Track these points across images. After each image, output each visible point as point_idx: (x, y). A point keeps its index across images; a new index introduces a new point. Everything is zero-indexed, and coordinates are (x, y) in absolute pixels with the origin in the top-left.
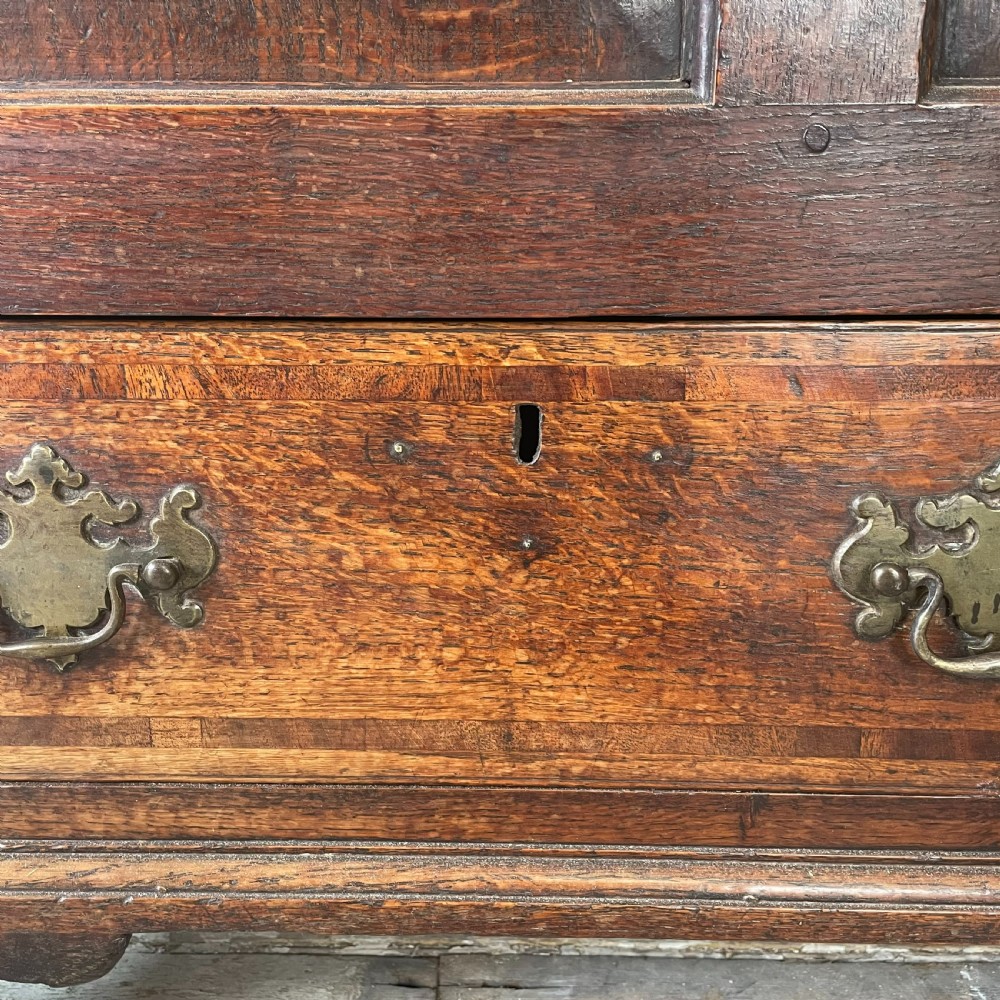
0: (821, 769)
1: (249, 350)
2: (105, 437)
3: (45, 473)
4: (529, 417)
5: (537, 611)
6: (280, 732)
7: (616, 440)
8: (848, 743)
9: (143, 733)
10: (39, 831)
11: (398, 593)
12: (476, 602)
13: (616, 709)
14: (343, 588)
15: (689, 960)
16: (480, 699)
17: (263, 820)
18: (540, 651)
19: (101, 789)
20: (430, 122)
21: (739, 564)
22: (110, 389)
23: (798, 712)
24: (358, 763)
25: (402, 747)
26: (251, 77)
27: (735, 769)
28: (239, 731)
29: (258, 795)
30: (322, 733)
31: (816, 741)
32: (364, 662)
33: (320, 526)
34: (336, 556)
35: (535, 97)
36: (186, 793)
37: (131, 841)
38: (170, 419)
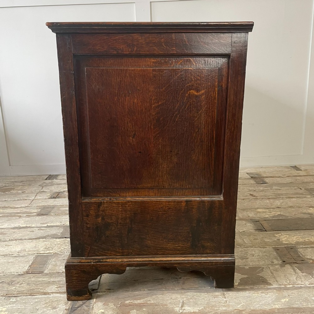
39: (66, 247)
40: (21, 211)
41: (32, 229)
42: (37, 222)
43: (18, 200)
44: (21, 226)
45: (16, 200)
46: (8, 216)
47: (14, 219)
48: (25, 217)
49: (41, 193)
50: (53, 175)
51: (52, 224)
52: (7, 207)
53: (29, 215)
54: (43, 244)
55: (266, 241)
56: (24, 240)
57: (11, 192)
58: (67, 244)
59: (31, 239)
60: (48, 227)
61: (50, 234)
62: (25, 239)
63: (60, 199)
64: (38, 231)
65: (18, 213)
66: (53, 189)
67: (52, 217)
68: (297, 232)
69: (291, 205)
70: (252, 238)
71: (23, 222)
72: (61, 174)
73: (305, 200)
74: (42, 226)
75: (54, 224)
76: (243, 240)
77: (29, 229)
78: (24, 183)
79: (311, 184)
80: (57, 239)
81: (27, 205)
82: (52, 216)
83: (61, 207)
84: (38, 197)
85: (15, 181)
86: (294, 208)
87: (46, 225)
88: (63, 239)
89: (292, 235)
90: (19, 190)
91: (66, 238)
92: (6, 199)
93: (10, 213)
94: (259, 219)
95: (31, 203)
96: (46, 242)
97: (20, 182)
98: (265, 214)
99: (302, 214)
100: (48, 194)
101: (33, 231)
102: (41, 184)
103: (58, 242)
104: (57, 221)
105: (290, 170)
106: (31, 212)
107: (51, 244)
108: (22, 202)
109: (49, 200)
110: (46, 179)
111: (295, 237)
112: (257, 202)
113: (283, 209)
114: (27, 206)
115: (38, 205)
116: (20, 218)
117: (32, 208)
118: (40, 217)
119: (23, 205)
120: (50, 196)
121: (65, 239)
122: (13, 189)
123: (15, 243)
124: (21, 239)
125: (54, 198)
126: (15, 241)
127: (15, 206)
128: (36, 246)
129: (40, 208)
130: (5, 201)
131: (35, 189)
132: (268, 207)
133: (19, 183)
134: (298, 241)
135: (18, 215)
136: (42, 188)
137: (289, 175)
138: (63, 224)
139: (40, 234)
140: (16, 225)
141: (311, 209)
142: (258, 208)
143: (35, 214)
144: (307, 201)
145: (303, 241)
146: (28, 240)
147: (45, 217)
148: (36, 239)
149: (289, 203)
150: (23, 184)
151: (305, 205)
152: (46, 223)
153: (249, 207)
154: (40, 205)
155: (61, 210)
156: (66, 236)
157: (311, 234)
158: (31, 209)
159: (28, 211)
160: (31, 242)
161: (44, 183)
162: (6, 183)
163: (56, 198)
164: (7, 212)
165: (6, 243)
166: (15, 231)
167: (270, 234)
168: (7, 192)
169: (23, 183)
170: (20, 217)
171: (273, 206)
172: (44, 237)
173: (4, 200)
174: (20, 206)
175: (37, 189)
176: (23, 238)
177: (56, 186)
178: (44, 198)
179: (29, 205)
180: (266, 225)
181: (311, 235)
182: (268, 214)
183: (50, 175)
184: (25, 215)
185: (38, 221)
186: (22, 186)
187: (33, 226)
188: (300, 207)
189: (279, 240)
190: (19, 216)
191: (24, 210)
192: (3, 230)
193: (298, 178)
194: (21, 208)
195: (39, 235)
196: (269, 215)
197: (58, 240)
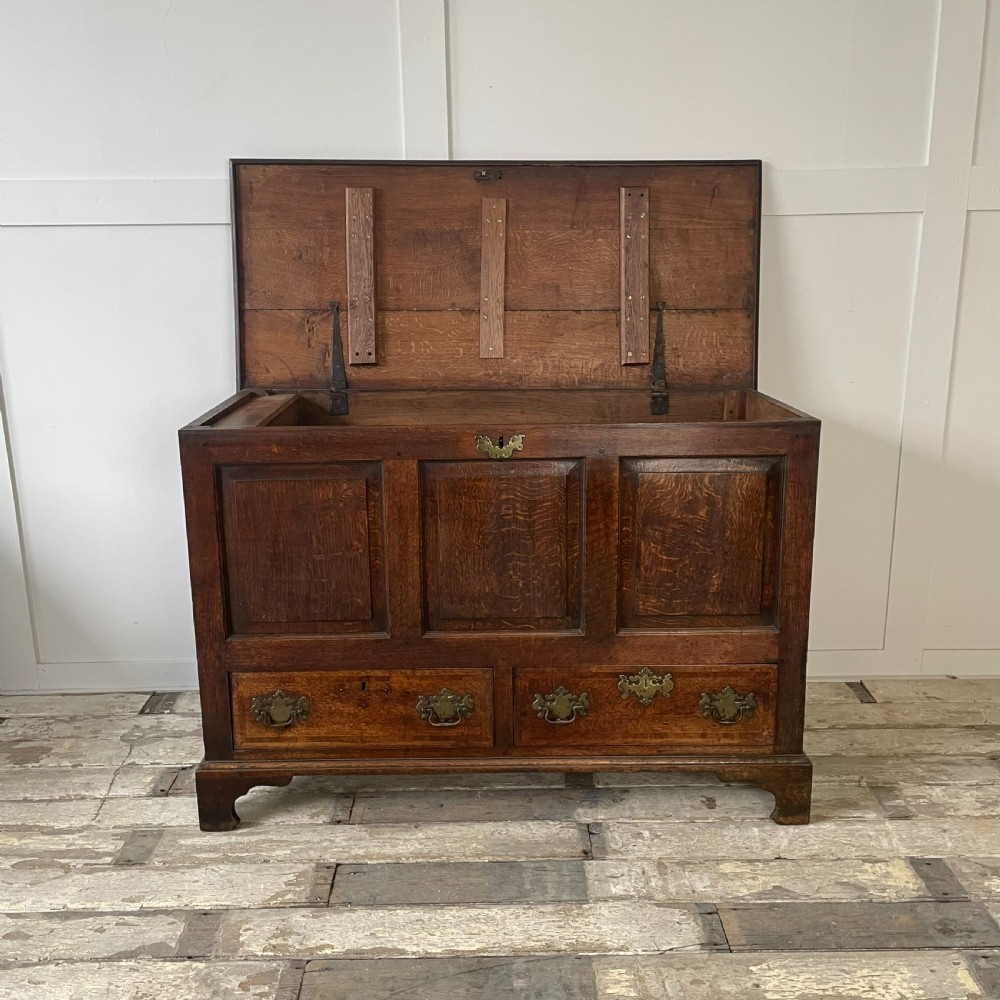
0: (418, 743)
1: (316, 675)
2: (291, 688)
3: (280, 695)
4: (363, 684)
5: (366, 716)
6: (320, 739)
7: (379, 687)
8: (421, 738)
9: (295, 739)
10: (276, 758)
11: (341, 714)
12: (355, 716)
13: (381, 733)
14: (331, 714)
15: (416, 791)
16: (357, 732)
17: (318, 755)
18: (367, 724)
19: (287, 750)
20: (346, 641)
21: (401, 707)
22: (291, 680)
23: (413, 733)
24: (335, 744)
25: (341, 741)
26: (316, 633)
27: (403, 744)
28: (313, 739)
29: (317, 750)
30: (328, 739)
31: (417, 738)
32: (336, 726)
33: (328, 703)
34: (330, 708)
35: (363, 636)
36: (303, 751)
37: (294, 760)
38: (302, 686)
39: (189, 994)
40: (71, 845)
41: (98, 922)
42: (113, 891)
43: (62, 799)
44: (72, 906)
45: (55, 800)
46: (32, 866)
47: (50, 879)
48: (82, 871)
49: (126, 773)
50: (163, 694)
51: (155, 904)
52: (30, 828)
53: (91, 862)
54: (129, 980)
55: (722, 988)
56: (77, 961)
57: (42, 762)
58: (194, 985)
59: (96, 960)
60: (143, 913)
61: (148, 943)
62: (82, 960)
63: (179, 799)
64: (116, 930)
65: (61, 854)
66: (160, 757)
67: (153, 873)
68: (811, 958)
69: (816, 848)
70: (687, 976)
71: (74, 890)
72: (187, 691)
73: (857, 831)
74: (128, 909)
75: (162, 905)
76: (664, 987)
77: (91, 919)
78: (79, 728)
79: (890, 762)
80: (167, 964)
81: (85, 823)
82: (157, 869)
83: (181, 835)
84: (118, 791)
85: (53, 718)
86: (821, 861)
87: (136, 907)
88: (182, 964)
89: (796, 970)
90: (65, 756)
91: (190, 958)
92: (28, 795)
93: (42, 854)
94: (718, 901)
95: (97, 815)
96: (136, 974)
97: (68, 722)
98: (739, 883)
99: (839, 888)
100: (146, 775)
101: (101, 930)
102: (126, 731)
103: (171, 976)
104: (168, 893)
105: (842, 698)
106: (98, 853)
107: (150, 982)
108: (71, 806)
109: (150, 802)
110: (142, 712)
111: (802, 978)
112: (725, 833)
113: (790, 863)
114: (87, 827)
115: (119, 823)
116: (66, 873)
117: (101, 836)
118: (124, 874)
119: (76, 823)
120: (152, 786)
121: (187, 963)
122: (46, 751)
123: (54, 972)
124: (71, 961)
125: (165, 793)
126: (52, 967)
127: (52, 824)
128: (111, 987)
129: (121, 836)
130: (26, 800)
131: (110, 753)
132: (754, 857)
133: (65, 725)
134: (807, 991)
135: (62, 861)
136: (128, 750)
137: (834, 723)
138: (186, 903)
139: (120, 943)
140: (57, 901)
141: (867, 866)
142: (723, 860)
143: (109, 859)
144: (861, 836)
145: (821, 993)
146: (88, 961)
147: (134, 872)
148: (109, 959)
149: (812, 841)
150: (75, 728)
151: (854, 849)
152: (139, 899)
153: (700, 854)
154: (124, 822)
155: (182, 846)
156: (191, 952)
157: (846, 968)
158: (97, 837)
159: (87, 844)
160: (95, 972)
161: (137, 727)
162: (28, 722)
163: (167, 795)
164: (31, 847)
165: (30, 970)
166: (55, 926)
167: (739, 962)
168: (30, 766)
169: (77, 724)
170: (67, 869)
171: (768, 854)
172: (132, 952)
173: (21, 796)
174: (67, 825)
175: (114, 752)
176: (76, 955)
177: (169, 742)
178: (136, 794)
179: (93, 823)
180: (733, 926)
181: (844, 971)
182: (746, 885)
183: (154, 694)
184: (80, 863)
185: (115, 889)
186: (72, 737)
187: (104, 907)
188: (839, 859)
189: (757, 986)
190: (62, 866)
191: (80, 842)
192: (21, 922)
193: (860, 734)
194: (69, 831)
195: (120, 946)
196: (749, 888)
197: (169, 966)
